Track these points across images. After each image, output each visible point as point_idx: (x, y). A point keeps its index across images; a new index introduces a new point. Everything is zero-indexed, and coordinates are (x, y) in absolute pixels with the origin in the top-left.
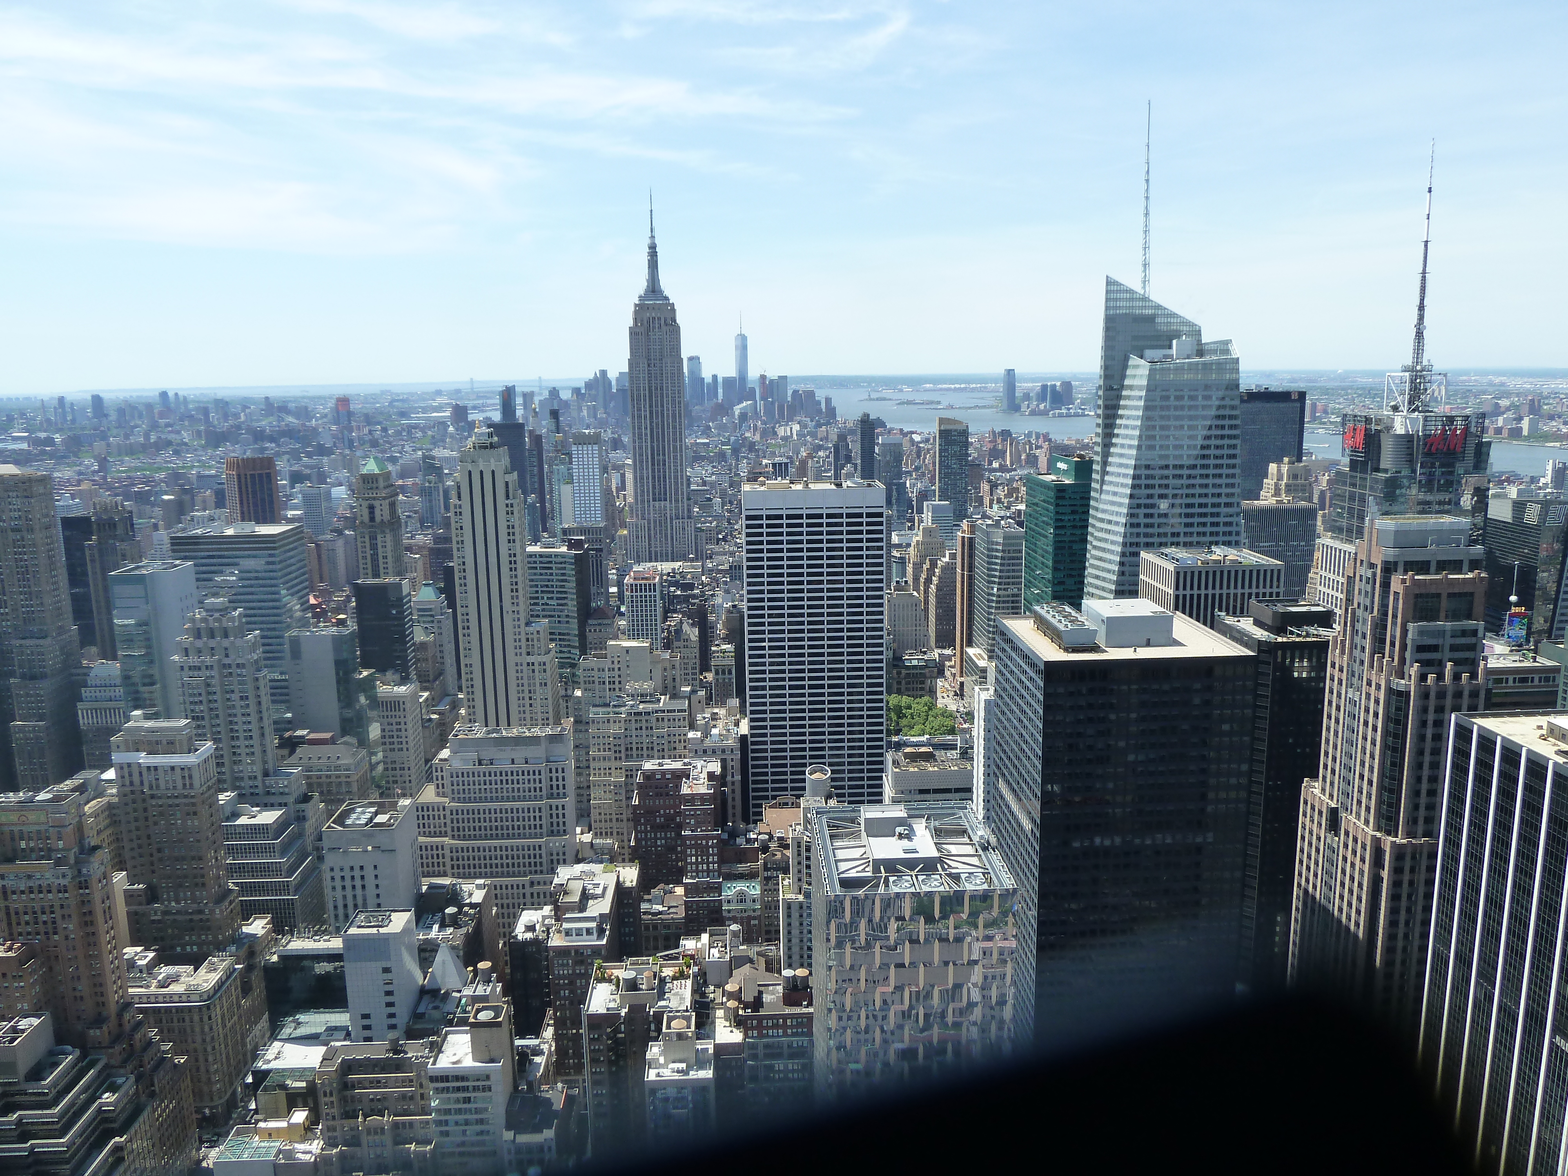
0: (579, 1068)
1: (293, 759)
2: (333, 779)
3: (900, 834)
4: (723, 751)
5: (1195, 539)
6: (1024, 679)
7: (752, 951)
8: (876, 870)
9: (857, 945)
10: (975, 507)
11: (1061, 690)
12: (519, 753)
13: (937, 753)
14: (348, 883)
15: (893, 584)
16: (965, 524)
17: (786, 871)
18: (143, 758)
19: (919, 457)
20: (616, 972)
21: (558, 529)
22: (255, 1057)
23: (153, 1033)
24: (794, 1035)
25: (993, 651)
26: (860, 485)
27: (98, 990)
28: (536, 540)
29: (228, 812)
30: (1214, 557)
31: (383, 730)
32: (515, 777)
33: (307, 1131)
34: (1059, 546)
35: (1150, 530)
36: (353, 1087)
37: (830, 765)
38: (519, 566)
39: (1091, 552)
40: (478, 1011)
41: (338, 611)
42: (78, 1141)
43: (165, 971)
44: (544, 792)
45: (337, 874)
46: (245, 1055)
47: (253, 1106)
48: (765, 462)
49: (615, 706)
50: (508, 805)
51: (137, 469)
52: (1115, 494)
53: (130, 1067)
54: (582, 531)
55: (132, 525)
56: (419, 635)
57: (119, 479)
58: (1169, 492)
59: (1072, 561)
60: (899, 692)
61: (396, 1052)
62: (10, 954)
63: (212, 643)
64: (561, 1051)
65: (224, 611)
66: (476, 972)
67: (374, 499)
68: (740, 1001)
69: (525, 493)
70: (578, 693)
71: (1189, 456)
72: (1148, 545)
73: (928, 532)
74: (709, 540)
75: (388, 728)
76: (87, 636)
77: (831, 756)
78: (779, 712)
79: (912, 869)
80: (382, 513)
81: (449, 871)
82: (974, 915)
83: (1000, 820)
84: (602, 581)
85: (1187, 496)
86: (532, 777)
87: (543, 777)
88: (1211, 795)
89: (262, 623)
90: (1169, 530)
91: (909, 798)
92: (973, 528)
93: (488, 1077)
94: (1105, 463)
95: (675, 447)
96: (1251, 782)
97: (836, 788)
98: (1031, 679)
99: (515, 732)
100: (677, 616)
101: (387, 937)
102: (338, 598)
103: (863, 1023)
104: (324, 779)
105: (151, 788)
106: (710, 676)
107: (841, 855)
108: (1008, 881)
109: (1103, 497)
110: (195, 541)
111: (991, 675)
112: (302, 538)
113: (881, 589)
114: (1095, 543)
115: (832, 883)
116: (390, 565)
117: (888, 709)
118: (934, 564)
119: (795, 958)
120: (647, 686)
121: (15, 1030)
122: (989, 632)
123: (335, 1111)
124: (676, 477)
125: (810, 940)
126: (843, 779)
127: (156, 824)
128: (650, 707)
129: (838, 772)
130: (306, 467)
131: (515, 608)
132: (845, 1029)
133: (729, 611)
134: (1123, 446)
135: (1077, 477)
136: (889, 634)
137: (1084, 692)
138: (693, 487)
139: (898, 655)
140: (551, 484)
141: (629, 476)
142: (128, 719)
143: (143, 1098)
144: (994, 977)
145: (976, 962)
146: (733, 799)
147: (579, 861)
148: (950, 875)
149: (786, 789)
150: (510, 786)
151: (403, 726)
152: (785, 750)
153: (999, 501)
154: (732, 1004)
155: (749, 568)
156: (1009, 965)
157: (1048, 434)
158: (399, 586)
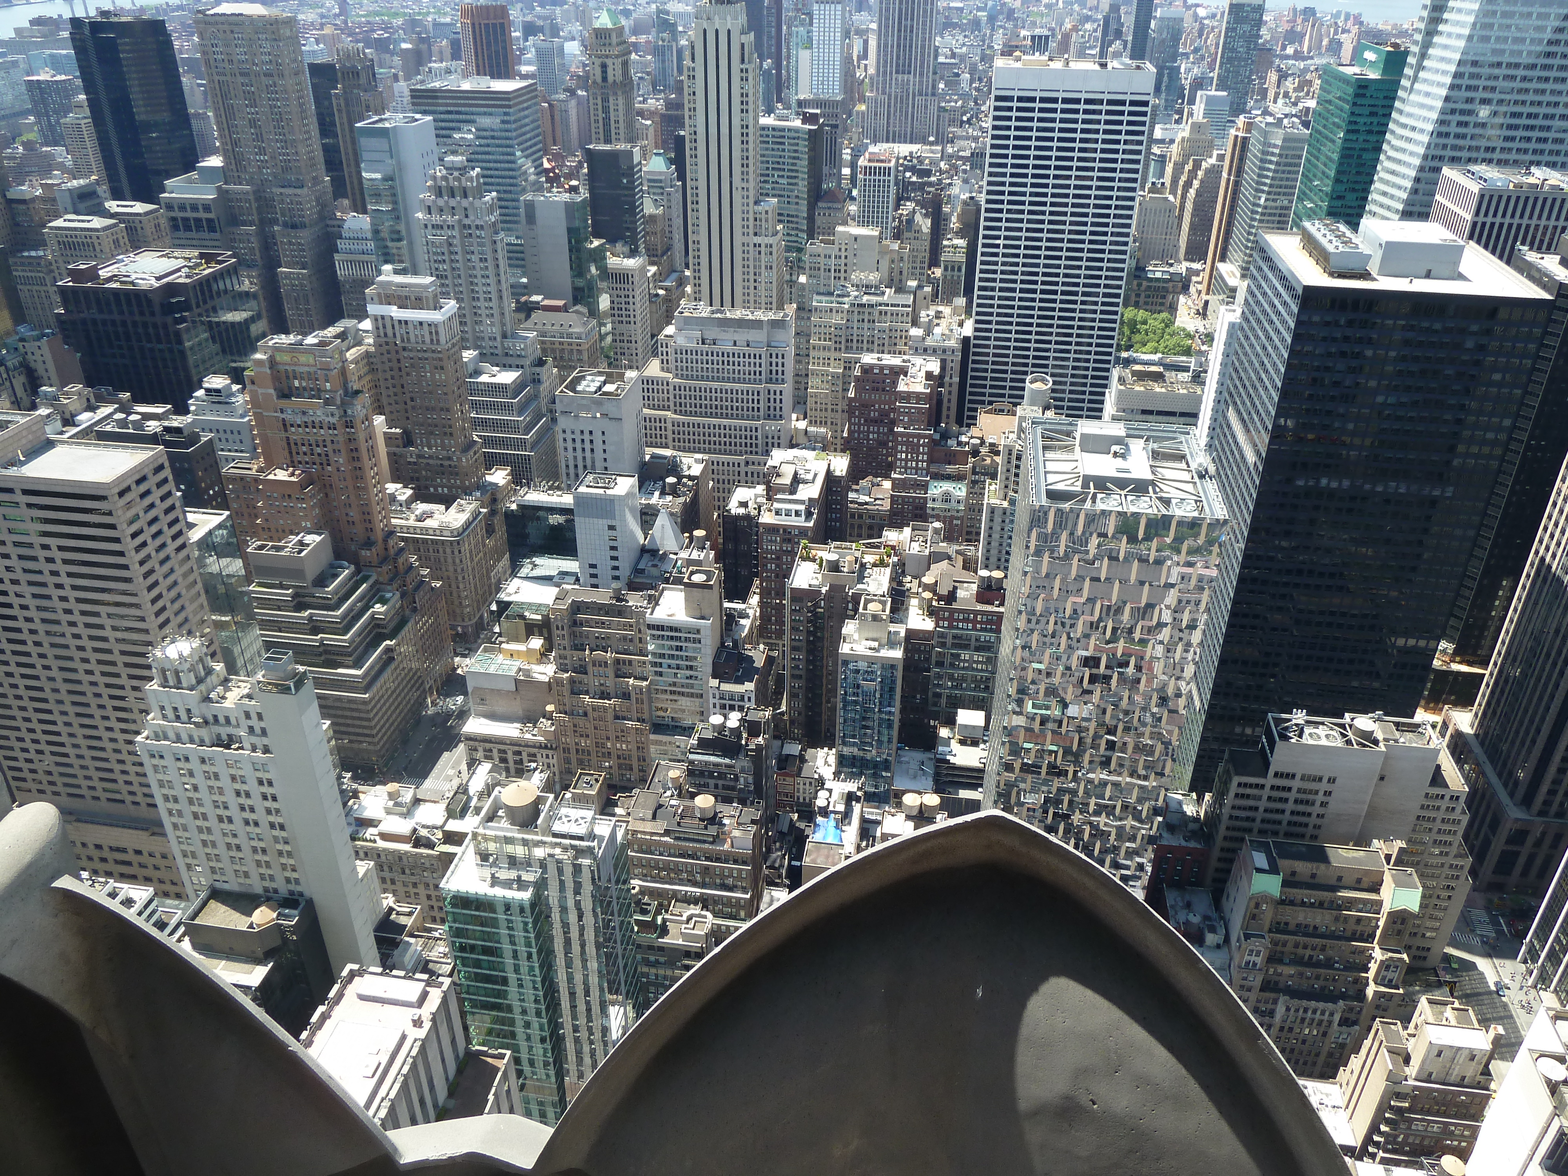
0: (780, 634)
1: (529, 324)
2: (566, 346)
3: (1115, 453)
4: (944, 351)
5: (1513, 156)
6: (1276, 302)
7: (951, 549)
8: (1085, 485)
9: (1056, 555)
10: (1257, 101)
11: (1316, 319)
12: (742, 336)
13: (1167, 374)
14: (578, 445)
15: (1148, 185)
16: (1241, 120)
17: (993, 476)
18: (395, 312)
19: (1200, 36)
20: (820, 554)
21: (794, 99)
22: (498, 590)
23: (413, 559)
24: (982, 630)
25: (1247, 269)
26: (1128, 67)
27: (367, 517)
28: (769, 111)
29: (471, 368)
30: (1532, 180)
31: (612, 302)
32: (736, 359)
33: (543, 656)
34: (1347, 154)
35: (1460, 142)
36: (581, 624)
37: (1052, 375)
38: (751, 138)
39: (1384, 163)
40: (692, 573)
41: (570, 176)
42: (358, 640)
43: (421, 507)
44: (763, 376)
45: (570, 437)
46: (490, 586)
47: (497, 629)
48: (1023, 33)
49: (839, 296)
50: (728, 386)
51: (377, 14)
52: (1427, 94)
53: (395, 586)
54: (818, 103)
55: (374, 75)
56: (649, 208)
57: (360, 23)
58: (1496, 96)
59: (1358, 173)
60: (1137, 305)
61: (619, 600)
62: (293, 479)
63: (452, 202)
64: (765, 617)
65: (463, 170)
66: (691, 538)
67: (607, 57)
68: (935, 593)
69: (762, 58)
70: (803, 279)
71: (1529, 53)
72: (1454, 160)
73: (1197, 128)
74: (952, 122)
75: (616, 300)
76: (340, 188)
77: (1054, 366)
78: (1006, 315)
79: (1122, 489)
80: (614, 73)
81: (671, 444)
82: (1179, 540)
83: (1223, 450)
84: (835, 160)
85: (1516, 102)
86: (752, 360)
87: (763, 361)
88: (1461, 448)
89: (498, 184)
90: (1483, 143)
91: (1130, 417)
92: (1249, 127)
93: (698, 631)
94: (1423, 56)
95: (925, 11)
96: (1510, 438)
97: (1055, 399)
98: (1285, 304)
99: (738, 314)
100: (910, 205)
101: (612, 500)
102: (571, 162)
103: (1051, 628)
104: (557, 346)
105: (403, 341)
106: (938, 272)
107: (1050, 466)
108: (1219, 510)
109: (1413, 97)
110: (433, 95)
111: (1241, 296)
112: (536, 97)
113: (1134, 190)
114: (1391, 153)
115: (1038, 494)
116: (622, 131)
117: (1122, 323)
118: (1197, 165)
119: (993, 560)
120: (873, 277)
121: (301, 543)
122: (1247, 247)
123: (566, 642)
124: (923, 47)
125: (1010, 545)
126: (1063, 391)
127: (408, 374)
128: (874, 299)
129: (1060, 383)
130: (539, 17)
131: (745, 185)
132: (1032, 631)
133: (965, 203)
134: (1449, 35)
135: (1385, 71)
136: (1135, 241)
137: (1342, 322)
138: (941, 59)
139: (1141, 265)
140: (788, 49)
141: (873, 43)
142: (379, 273)
143: (407, 612)
144: (1188, 602)
145: (1172, 586)
146: (949, 401)
147: (792, 446)
148: (1160, 499)
149: (1003, 396)
150: (731, 367)
151: (631, 300)
152: (1007, 356)
153: (1286, 95)
154: (927, 595)
155: (992, 156)
156: (1206, 593)
157: (1360, 15)
158: (630, 154)
